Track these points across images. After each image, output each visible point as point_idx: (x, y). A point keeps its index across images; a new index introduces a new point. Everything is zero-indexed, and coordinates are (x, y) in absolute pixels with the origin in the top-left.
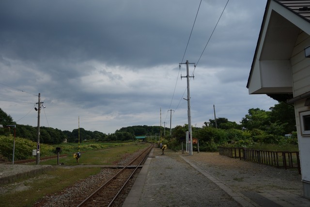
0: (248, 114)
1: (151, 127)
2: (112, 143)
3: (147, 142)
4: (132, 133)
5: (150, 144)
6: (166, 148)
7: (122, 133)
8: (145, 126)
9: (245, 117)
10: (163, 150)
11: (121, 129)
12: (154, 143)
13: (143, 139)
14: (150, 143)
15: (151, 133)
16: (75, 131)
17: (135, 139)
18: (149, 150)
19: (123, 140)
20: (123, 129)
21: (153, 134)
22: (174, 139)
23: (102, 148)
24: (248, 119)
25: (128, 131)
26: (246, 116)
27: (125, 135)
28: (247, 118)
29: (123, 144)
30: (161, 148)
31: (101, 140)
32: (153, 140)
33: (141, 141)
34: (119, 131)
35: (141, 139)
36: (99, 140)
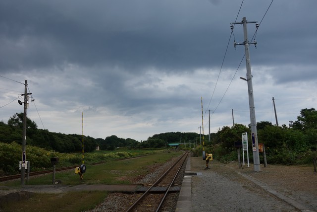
0: (300, 115)
1: (185, 134)
2: (143, 151)
3: (181, 149)
4: (165, 140)
5: (185, 152)
6: (211, 159)
7: (155, 140)
8: (178, 133)
9: (297, 120)
10: (208, 161)
11: (154, 136)
12: (188, 150)
13: (177, 146)
14: (184, 150)
15: (185, 140)
16: (108, 138)
17: (168, 147)
18: (184, 158)
19: (156, 148)
20: (155, 136)
21: (187, 141)
22: (218, 145)
23: (131, 156)
24: (300, 122)
25: (161, 138)
26: (299, 117)
27: (158, 142)
28: (299, 120)
29: (155, 151)
30: (204, 159)
31: (134, 148)
32: (187, 147)
33: (174, 148)
34: (152, 138)
35: (174, 146)
36: (131, 148)
